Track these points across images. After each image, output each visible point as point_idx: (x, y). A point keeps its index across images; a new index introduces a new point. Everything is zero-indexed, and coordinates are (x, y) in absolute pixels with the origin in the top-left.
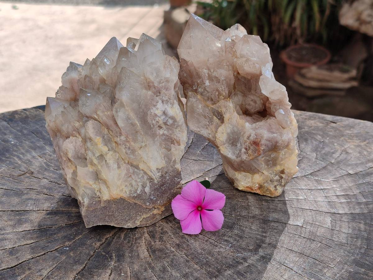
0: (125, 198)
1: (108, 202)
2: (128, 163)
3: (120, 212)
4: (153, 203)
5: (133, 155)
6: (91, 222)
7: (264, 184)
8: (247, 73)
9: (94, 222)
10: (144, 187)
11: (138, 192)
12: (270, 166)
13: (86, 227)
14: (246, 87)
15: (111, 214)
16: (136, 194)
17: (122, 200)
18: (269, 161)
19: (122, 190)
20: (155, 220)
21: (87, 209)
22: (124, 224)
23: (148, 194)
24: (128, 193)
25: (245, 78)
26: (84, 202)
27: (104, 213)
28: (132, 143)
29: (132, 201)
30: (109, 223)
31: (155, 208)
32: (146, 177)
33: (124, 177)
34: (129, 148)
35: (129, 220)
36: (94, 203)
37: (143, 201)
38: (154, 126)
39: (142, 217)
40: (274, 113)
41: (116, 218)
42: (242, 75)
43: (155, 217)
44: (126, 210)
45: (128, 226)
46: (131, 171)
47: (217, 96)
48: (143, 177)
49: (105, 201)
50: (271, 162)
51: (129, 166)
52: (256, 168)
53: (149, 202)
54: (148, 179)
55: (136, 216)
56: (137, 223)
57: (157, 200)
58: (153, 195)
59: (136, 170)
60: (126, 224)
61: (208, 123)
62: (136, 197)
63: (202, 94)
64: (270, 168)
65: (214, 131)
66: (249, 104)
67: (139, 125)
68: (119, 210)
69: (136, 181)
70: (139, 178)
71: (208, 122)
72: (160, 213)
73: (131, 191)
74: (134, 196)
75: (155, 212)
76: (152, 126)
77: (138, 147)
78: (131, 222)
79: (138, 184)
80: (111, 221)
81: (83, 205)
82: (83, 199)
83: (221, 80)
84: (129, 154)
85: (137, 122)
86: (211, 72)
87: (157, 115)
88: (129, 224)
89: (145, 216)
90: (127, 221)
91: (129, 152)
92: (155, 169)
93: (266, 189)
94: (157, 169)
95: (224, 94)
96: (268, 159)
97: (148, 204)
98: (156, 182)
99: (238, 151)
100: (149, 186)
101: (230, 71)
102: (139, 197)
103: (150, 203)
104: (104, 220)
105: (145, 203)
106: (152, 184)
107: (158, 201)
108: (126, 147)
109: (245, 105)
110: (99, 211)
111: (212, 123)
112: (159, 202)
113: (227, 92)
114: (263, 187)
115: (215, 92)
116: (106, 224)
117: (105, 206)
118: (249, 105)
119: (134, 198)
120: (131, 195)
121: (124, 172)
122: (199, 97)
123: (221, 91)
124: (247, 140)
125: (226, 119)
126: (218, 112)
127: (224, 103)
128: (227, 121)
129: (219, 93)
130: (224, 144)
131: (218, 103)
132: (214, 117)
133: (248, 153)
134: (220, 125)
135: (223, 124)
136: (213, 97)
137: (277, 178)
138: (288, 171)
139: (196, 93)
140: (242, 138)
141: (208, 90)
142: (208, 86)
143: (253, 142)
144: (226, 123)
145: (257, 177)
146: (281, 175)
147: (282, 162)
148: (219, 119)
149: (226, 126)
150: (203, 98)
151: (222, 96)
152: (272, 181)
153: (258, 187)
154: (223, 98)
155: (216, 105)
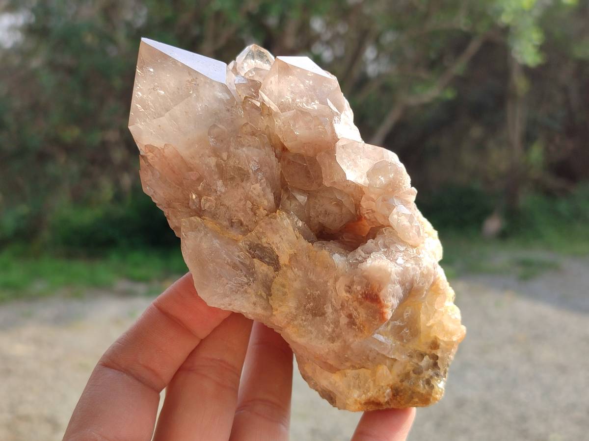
7: (402, 385)
8: (305, 143)
12: (406, 340)
14: (308, 177)
18: (401, 328)
25: (301, 157)
40: (386, 217)
42: (294, 151)
47: (251, 213)
50: (406, 330)
52: (378, 354)
61: (245, 280)
63: (214, 216)
64: (406, 343)
65: (263, 294)
66: (326, 211)
71: (245, 276)
83: (251, 171)
86: (222, 159)
93: (410, 392)
95: (266, 203)
96: (399, 324)
99: (332, 326)
101: (266, 147)
109: (318, 216)
111: (255, 275)
113: (271, 197)
114: (401, 391)
115: (243, 202)
118: (326, 213)
122: (210, 224)
123: (258, 199)
124: (348, 295)
125: (284, 259)
126: (262, 249)
127: (271, 223)
128: (287, 263)
129: (252, 204)
130: (295, 318)
131: (258, 227)
132: (256, 261)
133: (358, 323)
134: (274, 277)
135: (281, 272)
136: (241, 216)
137: (426, 361)
138: (446, 339)
139: (200, 217)
140: (334, 293)
141: (227, 202)
142: (224, 194)
143: (362, 295)
144: (285, 268)
145: (385, 372)
146: (433, 352)
147: (428, 325)
148: (268, 264)
149: (288, 274)
150: (220, 224)
151: (261, 209)
152: (418, 371)
153: (391, 394)
154: (266, 212)
155: (253, 233)
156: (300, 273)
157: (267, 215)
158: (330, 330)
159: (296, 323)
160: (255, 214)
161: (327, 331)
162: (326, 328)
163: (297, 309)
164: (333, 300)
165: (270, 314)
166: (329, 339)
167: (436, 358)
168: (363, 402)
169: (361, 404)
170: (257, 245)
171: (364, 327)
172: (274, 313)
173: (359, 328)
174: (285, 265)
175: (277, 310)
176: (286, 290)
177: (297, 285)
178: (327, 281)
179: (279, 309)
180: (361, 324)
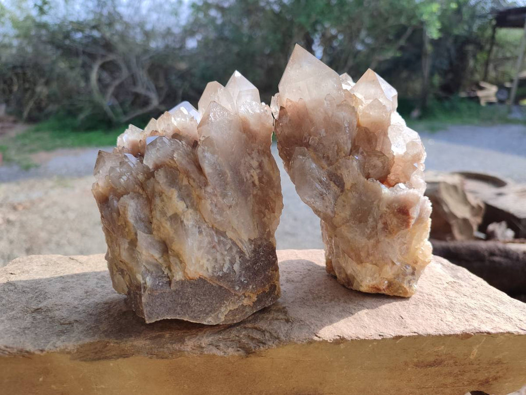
0: (206, 278)
1: (182, 283)
2: (213, 227)
3: (199, 299)
4: (244, 288)
5: (221, 216)
6: (154, 313)
7: (394, 281)
9: (159, 314)
10: (232, 263)
11: (225, 270)
13: (147, 322)
15: (185, 301)
16: (221, 272)
17: (202, 280)
19: (203, 266)
20: (244, 315)
21: (149, 292)
22: (204, 319)
23: (238, 273)
24: (210, 270)
26: (146, 283)
27: (174, 300)
28: (220, 199)
29: (215, 283)
30: (181, 316)
31: (246, 297)
32: (235, 250)
33: (207, 246)
34: (216, 205)
35: (211, 311)
36: (160, 284)
37: (231, 284)
38: (247, 180)
39: (228, 308)
40: (408, 177)
41: (192, 308)
42: (364, 126)
43: (244, 311)
44: (207, 297)
45: (209, 322)
46: (216, 239)
47: (336, 153)
48: (231, 248)
49: (178, 282)
51: (214, 232)
53: (239, 286)
54: (237, 252)
55: (221, 307)
56: (220, 318)
57: (248, 284)
58: (244, 277)
59: (222, 238)
60: (205, 319)
61: (325, 191)
62: (221, 277)
63: (315, 150)
65: (332, 202)
66: (375, 165)
67: (229, 175)
68: (197, 296)
69: (222, 254)
70: (226, 250)
72: (252, 304)
73: (214, 267)
74: (219, 275)
75: (246, 302)
76: (245, 180)
77: (228, 206)
78: (213, 315)
79: (225, 259)
80: (185, 314)
81: (145, 288)
82: (144, 279)
83: (343, 126)
84: (216, 214)
85: (227, 171)
87: (252, 166)
88: (210, 319)
89: (231, 308)
90: (207, 314)
91: (215, 210)
92: (247, 240)
93: (398, 286)
94: (249, 239)
95: (346, 149)
97: (237, 288)
98: (247, 257)
99: (371, 229)
100: (239, 262)
102: (225, 277)
103: (240, 288)
104: (175, 310)
105: (233, 287)
106: (242, 259)
107: (250, 285)
108: (212, 203)
109: (369, 168)
110: (168, 297)
111: (330, 191)
112: (251, 287)
113: (350, 146)
114: (393, 285)
115: (333, 145)
116: (178, 318)
117: (177, 290)
119: (219, 278)
120: (215, 273)
121: (206, 240)
122: (312, 154)
123: (343, 145)
124: (387, 210)
125: (348, 185)
126: (337, 177)
127: (346, 162)
128: (349, 188)
129: (338, 147)
130: (348, 221)
131: (337, 163)
132: (332, 182)
133: (389, 228)
134: (339, 196)
135: (344, 193)
136: (330, 154)
137: (409, 270)
138: (422, 259)
139: (307, 148)
140: (377, 209)
141: (324, 142)
142: (324, 137)
143: (397, 210)
144: (347, 191)
145: (388, 269)
146: (414, 265)
147: (416, 247)
148: (338, 186)
149: (349, 195)
150: (318, 155)
151: (342, 152)
152: (405, 275)
153: (387, 285)
154: (344, 155)
155: (334, 166)
156: (357, 195)
157: (344, 157)
158: (369, 232)
159: (348, 224)
160: (338, 154)
161: (367, 233)
162: (366, 230)
163: (351, 216)
164: (375, 213)
165: (333, 216)
166: (367, 237)
167: (414, 269)
168: (371, 286)
169: (369, 287)
170: (334, 174)
171: (393, 230)
172: (336, 216)
173: (389, 232)
174: (348, 190)
175: (338, 215)
176: (346, 204)
177: (353, 202)
178: (374, 201)
179: (340, 214)
180: (392, 229)
